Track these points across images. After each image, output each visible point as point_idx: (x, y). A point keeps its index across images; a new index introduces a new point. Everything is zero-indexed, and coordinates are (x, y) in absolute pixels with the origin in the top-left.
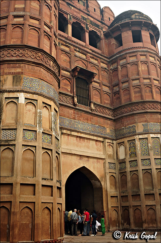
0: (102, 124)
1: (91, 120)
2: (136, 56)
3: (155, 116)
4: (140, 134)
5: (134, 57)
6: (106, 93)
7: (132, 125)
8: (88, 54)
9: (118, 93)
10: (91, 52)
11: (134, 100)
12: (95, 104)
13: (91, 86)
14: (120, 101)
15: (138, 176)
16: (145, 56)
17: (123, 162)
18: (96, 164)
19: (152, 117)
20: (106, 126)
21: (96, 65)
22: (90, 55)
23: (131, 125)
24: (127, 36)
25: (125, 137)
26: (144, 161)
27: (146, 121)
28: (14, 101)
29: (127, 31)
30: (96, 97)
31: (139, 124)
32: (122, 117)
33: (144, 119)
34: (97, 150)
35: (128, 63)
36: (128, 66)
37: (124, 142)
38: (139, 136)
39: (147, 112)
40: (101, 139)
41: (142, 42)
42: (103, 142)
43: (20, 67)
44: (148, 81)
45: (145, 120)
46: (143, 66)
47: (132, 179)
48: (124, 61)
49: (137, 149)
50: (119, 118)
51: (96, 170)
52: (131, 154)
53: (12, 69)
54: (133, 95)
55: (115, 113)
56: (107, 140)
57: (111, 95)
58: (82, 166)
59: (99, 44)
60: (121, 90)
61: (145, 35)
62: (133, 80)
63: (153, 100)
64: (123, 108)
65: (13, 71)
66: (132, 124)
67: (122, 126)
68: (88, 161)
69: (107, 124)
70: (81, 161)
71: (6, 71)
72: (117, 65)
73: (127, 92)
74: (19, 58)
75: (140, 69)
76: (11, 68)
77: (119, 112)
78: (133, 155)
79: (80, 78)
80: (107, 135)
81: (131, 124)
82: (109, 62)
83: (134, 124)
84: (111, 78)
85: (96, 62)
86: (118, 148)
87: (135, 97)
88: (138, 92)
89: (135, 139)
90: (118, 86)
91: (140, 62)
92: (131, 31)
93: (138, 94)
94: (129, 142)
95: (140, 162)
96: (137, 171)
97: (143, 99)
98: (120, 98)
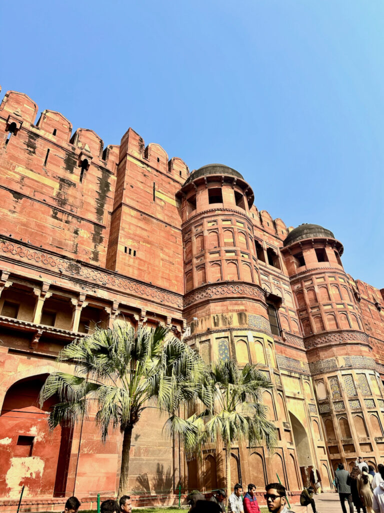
1: (284, 352)
2: (323, 277)
4: (342, 370)
5: (321, 279)
6: (293, 319)
7: (331, 358)
8: (270, 275)
9: (308, 319)
11: (328, 329)
12: (286, 333)
13: (279, 311)
14: (311, 329)
16: (334, 278)
17: (325, 403)
18: (297, 406)
19: (353, 349)
20: (299, 360)
22: (272, 276)
23: (329, 359)
24: (310, 255)
25: (324, 373)
26: (353, 403)
27: (347, 354)
28: (244, 340)
29: (309, 249)
30: (285, 324)
31: (339, 357)
32: (317, 349)
33: (344, 351)
34: (295, 388)
37: (323, 378)
38: (341, 373)
39: (346, 344)
40: (298, 376)
41: (328, 261)
42: (299, 378)
43: (242, 304)
44: (342, 306)
45: (346, 352)
46: (333, 289)
49: (342, 387)
50: (313, 349)
51: (298, 413)
52: (334, 392)
53: (236, 306)
54: (327, 323)
55: (307, 343)
56: (303, 377)
57: (298, 322)
60: (310, 316)
61: (330, 252)
62: (324, 305)
63: (351, 329)
64: (317, 338)
65: (236, 308)
66: (331, 357)
67: (318, 359)
69: (300, 356)
71: (230, 308)
72: (302, 287)
73: (319, 319)
74: (239, 295)
75: (330, 292)
76: (234, 305)
78: (337, 395)
80: (302, 370)
81: (329, 357)
82: (291, 283)
83: (333, 357)
86: (316, 386)
87: (330, 325)
88: (332, 319)
89: (337, 376)
90: (305, 311)
91: (329, 285)
92: (314, 249)
93: (332, 322)
94: (329, 378)
95: (347, 403)
96: (345, 415)
97: (339, 328)
98: (310, 326)
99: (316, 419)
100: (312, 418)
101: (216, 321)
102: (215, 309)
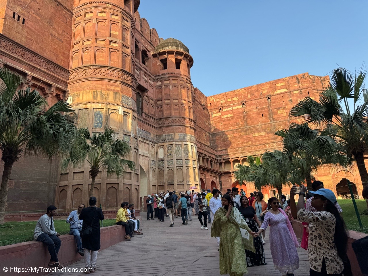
0: (149, 130)
1: (142, 126)
2: (177, 80)
4: (176, 141)
5: (176, 81)
6: (152, 105)
7: (171, 134)
8: (142, 71)
9: (161, 107)
11: (173, 115)
12: (145, 114)
13: (143, 99)
14: (162, 114)
15: (173, 171)
17: (162, 160)
18: (144, 161)
20: (151, 132)
25: (165, 142)
26: (178, 161)
27: (181, 132)
28: (115, 112)
30: (145, 108)
31: (176, 134)
32: (164, 126)
33: (180, 130)
34: (145, 150)
37: (163, 145)
38: (175, 143)
39: (182, 126)
42: (149, 144)
43: (118, 86)
44: (184, 101)
46: (181, 89)
47: (168, 173)
48: (168, 82)
49: (174, 152)
50: (161, 127)
51: (144, 165)
52: (168, 155)
53: (113, 87)
54: (173, 111)
55: (158, 122)
56: (151, 143)
57: (155, 107)
59: (147, 63)
60: (163, 105)
61: (184, 64)
62: (174, 99)
64: (164, 120)
67: (163, 133)
69: (152, 130)
71: (109, 87)
72: (162, 84)
73: (169, 108)
76: (111, 86)
77: (161, 122)
78: (170, 156)
80: (152, 139)
81: (170, 133)
82: (155, 80)
83: (172, 133)
86: (158, 150)
87: (175, 113)
88: (177, 109)
89: (173, 144)
90: (161, 101)
91: (180, 86)
92: (175, 58)
93: (176, 111)
94: (167, 146)
95: (175, 161)
96: (173, 168)
97: (180, 115)
98: (162, 112)
99: (154, 169)
100: (152, 168)
101: (95, 95)
102: (95, 86)
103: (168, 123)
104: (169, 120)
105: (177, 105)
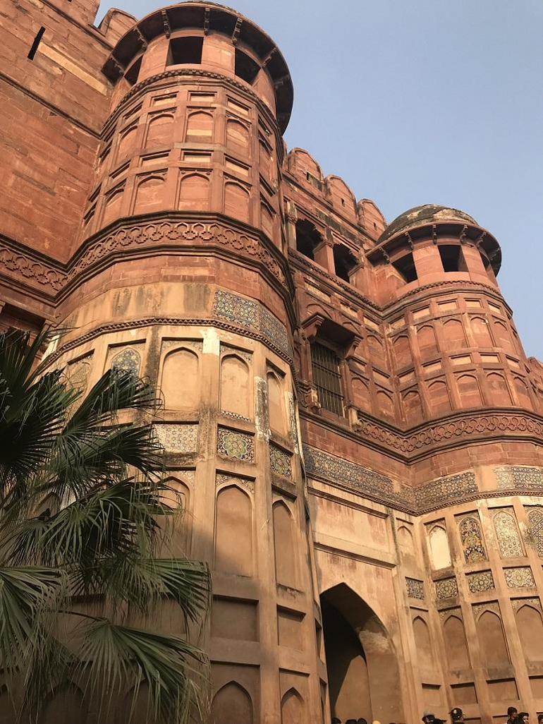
0: (382, 469)
1: (352, 454)
2: (453, 301)
3: (525, 448)
4: (490, 497)
5: (450, 304)
6: (381, 389)
7: (465, 472)
8: (336, 294)
9: (413, 389)
10: (342, 289)
11: (461, 405)
12: (359, 413)
13: (347, 368)
14: (422, 410)
15: (501, 620)
16: (478, 303)
17: (447, 576)
18: (373, 580)
19: (516, 449)
20: (390, 475)
21: (354, 322)
22: (339, 296)
23: (461, 473)
24: (427, 257)
25: (446, 506)
26: (513, 574)
27: (501, 461)
28: (189, 349)
30: (360, 397)
31: (484, 468)
32: (432, 451)
33: (497, 455)
34: (374, 538)
35: (436, 319)
36: (438, 324)
37: (444, 519)
38: (487, 503)
39: (502, 437)
40: (382, 509)
41: (466, 270)
42: (387, 516)
43: (204, 265)
44: (494, 359)
45: (500, 457)
46: (475, 325)
47: (481, 628)
48: (426, 312)
49: (487, 538)
50: (424, 455)
51: (376, 597)
52: (468, 552)
53: (184, 269)
54: (458, 394)
55: (411, 441)
56: (396, 514)
57: (394, 396)
58: (338, 580)
59: (354, 279)
60: (424, 385)
61: (471, 255)
62: (454, 357)
63: (513, 407)
64: (433, 428)
65: (185, 272)
66: (464, 468)
67: (435, 475)
68: (353, 567)
69: (393, 468)
70: (334, 567)
71: (169, 272)
72: (407, 324)
73: (444, 386)
74: (201, 244)
75: (469, 331)
76: (180, 266)
77: (421, 438)
78: (475, 556)
79: (320, 346)
80: (396, 499)
81: (459, 470)
82: (383, 318)
83: (469, 468)
84: (391, 356)
85: (354, 314)
86: (427, 538)
87: (464, 398)
88: (471, 387)
89: (477, 511)
90: (413, 373)
91: (466, 314)
92: (436, 246)
93: (470, 393)
94: (458, 517)
95: (499, 575)
96: (496, 604)
97: (485, 403)
98: (421, 403)
99: (423, 615)
100: (411, 612)
101: (120, 303)
102: (123, 276)
103: (447, 435)
104: (449, 428)
105: (468, 373)
